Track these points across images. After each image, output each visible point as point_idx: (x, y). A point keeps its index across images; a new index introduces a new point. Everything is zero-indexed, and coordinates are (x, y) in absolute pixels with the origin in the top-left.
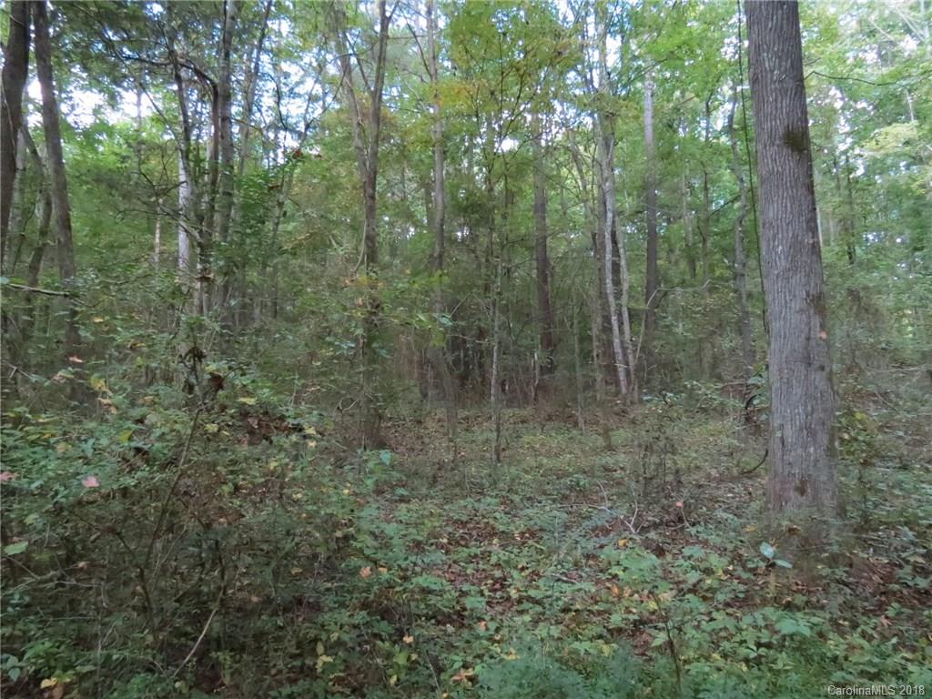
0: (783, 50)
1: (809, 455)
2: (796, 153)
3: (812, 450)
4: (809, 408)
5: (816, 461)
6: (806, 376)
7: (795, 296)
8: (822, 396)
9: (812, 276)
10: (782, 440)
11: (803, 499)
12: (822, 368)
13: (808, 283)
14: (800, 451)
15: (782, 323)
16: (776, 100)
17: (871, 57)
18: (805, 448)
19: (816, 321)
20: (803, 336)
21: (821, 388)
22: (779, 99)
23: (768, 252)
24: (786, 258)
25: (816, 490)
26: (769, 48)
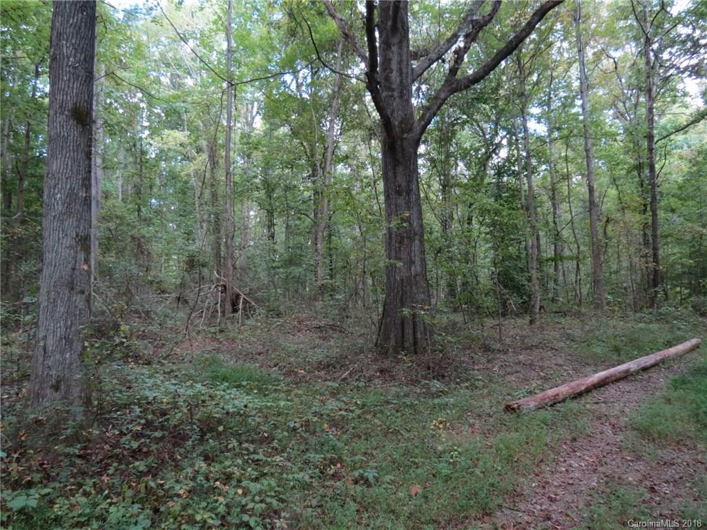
0: (79, 45)
1: (65, 359)
2: (80, 126)
3: (68, 355)
4: (69, 323)
5: (71, 364)
6: (69, 298)
7: (66, 235)
8: (80, 313)
9: (82, 221)
10: (45, 348)
11: (57, 395)
12: (82, 292)
13: (78, 226)
14: (58, 356)
15: (54, 255)
16: (69, 80)
17: (165, 80)
18: (62, 353)
19: (82, 256)
20: (70, 266)
21: (80, 307)
22: (72, 80)
23: (49, 196)
24: (63, 204)
25: (68, 387)
26: (68, 38)
